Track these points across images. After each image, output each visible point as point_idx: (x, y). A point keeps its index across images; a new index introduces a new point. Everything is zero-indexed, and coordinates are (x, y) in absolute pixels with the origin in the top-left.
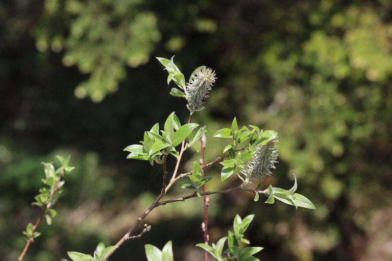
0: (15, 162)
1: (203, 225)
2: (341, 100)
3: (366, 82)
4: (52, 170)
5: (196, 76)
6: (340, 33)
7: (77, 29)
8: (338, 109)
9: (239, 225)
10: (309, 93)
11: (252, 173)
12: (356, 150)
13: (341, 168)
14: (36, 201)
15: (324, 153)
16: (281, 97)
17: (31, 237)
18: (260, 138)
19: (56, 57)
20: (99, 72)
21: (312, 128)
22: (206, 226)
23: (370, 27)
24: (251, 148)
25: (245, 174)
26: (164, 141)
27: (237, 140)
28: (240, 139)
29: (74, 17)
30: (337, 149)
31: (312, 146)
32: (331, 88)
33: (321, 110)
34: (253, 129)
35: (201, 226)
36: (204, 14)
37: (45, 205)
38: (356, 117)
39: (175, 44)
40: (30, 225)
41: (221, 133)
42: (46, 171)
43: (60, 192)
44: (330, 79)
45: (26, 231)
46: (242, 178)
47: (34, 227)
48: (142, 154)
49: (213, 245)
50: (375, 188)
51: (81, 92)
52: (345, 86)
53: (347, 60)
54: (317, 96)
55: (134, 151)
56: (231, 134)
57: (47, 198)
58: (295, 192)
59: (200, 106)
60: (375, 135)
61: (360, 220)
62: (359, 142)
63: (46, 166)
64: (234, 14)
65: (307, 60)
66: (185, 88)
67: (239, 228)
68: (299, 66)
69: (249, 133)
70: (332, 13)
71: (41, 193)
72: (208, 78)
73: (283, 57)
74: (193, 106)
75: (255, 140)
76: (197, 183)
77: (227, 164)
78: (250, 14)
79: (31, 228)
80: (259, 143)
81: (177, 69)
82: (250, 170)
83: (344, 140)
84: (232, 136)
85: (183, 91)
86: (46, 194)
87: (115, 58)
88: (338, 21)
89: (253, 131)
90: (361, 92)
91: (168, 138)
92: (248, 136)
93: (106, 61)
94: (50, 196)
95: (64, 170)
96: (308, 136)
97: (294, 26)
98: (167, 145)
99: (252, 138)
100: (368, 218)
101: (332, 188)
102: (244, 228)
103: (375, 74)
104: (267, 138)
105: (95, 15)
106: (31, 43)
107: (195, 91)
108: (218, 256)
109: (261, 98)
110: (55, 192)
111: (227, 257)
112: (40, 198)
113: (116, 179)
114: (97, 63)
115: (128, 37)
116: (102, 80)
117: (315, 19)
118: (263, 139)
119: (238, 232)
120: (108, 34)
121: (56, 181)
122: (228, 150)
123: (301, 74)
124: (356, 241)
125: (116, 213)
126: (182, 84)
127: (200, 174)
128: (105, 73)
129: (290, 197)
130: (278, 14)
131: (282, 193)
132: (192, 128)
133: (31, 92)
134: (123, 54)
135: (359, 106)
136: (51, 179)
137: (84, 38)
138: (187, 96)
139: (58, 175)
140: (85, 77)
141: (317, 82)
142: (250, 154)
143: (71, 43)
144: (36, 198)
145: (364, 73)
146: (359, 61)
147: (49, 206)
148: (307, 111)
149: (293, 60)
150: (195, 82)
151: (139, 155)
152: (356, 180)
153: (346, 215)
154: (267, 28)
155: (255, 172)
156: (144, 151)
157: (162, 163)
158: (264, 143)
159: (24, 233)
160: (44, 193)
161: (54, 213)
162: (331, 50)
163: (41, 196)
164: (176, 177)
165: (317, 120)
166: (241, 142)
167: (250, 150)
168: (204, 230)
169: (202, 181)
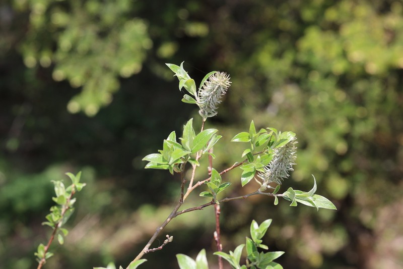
0: (9, 182)
1: (216, 234)
2: (340, 95)
3: (365, 76)
4: (62, 187)
5: (208, 80)
6: (335, 28)
7: (65, 42)
8: (338, 105)
9: (257, 230)
10: (307, 91)
11: (269, 176)
12: (359, 146)
13: (346, 166)
14: (47, 221)
15: (327, 151)
16: (278, 97)
17: (43, 258)
18: (278, 140)
19: (45, 73)
20: (91, 84)
21: (313, 127)
22: (218, 235)
23: (365, 20)
24: (270, 150)
25: (263, 179)
26: (184, 148)
27: (255, 143)
28: (258, 142)
29: (61, 30)
30: (341, 147)
31: (315, 146)
32: (330, 84)
33: (321, 108)
34: (271, 131)
35: (213, 235)
36: (194, 18)
37: (56, 225)
38: (357, 112)
39: (167, 50)
40: (41, 245)
41: (239, 137)
42: (56, 189)
43: (71, 210)
44: (327, 75)
45: (37, 252)
46: (260, 183)
47: (46, 248)
48: (161, 163)
49: (231, 252)
50: (380, 183)
51: (74, 106)
52: (344, 82)
53: (344, 54)
54: (316, 93)
55: (153, 160)
56: (249, 138)
57: (58, 216)
58: (315, 194)
59: (213, 112)
60: (378, 129)
61: (366, 218)
62: (362, 138)
63: (56, 184)
64: (224, 15)
65: (303, 58)
66: (195, 94)
67: (256, 234)
68: (296, 64)
69: (266, 135)
70: (325, 7)
71: (52, 212)
72: (223, 83)
73: (279, 55)
74: (206, 113)
75: (273, 142)
76: (215, 190)
77: (247, 169)
78: (240, 14)
79: (43, 248)
80: (277, 145)
81: (187, 75)
82: (267, 174)
83: (347, 137)
84: (250, 140)
85: (194, 97)
86: (58, 213)
87: (106, 69)
88: (331, 15)
89: (271, 134)
90: (360, 86)
91: (187, 145)
92: (267, 139)
93: (97, 72)
94: (62, 215)
95: (75, 187)
96: (310, 135)
97: (288, 24)
98: (186, 153)
99: (270, 140)
100: (375, 215)
101: (338, 186)
102: (262, 233)
103: (375, 67)
104: (286, 140)
105: (83, 26)
106: (18, 59)
107: (209, 96)
108: (235, 263)
109: (259, 99)
110: (66, 210)
111: (245, 264)
112: (51, 218)
113: (113, 193)
114: (88, 75)
115: (118, 46)
116: (94, 92)
117: (308, 14)
118: (282, 141)
119: (256, 238)
120: (98, 45)
121: (67, 199)
122: (247, 155)
123: (298, 73)
124: (364, 239)
125: (117, 228)
126: (193, 90)
127: (219, 181)
128: (97, 85)
129: (310, 198)
130: (269, 12)
131: (302, 195)
132: (211, 134)
133: (21, 110)
134: (115, 64)
135: (359, 101)
136: (62, 197)
137: (73, 50)
138: (199, 102)
139: (69, 192)
140: (77, 91)
141: (315, 79)
142: (270, 157)
143: (60, 56)
144: (48, 217)
145: (363, 66)
146: (357, 55)
147: (60, 225)
148: (306, 110)
149: (289, 58)
150: (209, 87)
151: (158, 164)
152: (360, 177)
153: (353, 214)
154: (259, 28)
155: (273, 175)
156: (164, 160)
157: (180, 171)
158: (282, 145)
159: (36, 254)
160: (56, 211)
161: (66, 232)
162: (327, 46)
163: (53, 215)
164: (193, 185)
165: (317, 118)
166: (260, 145)
167: (269, 153)
168: (216, 239)
169: (220, 187)
